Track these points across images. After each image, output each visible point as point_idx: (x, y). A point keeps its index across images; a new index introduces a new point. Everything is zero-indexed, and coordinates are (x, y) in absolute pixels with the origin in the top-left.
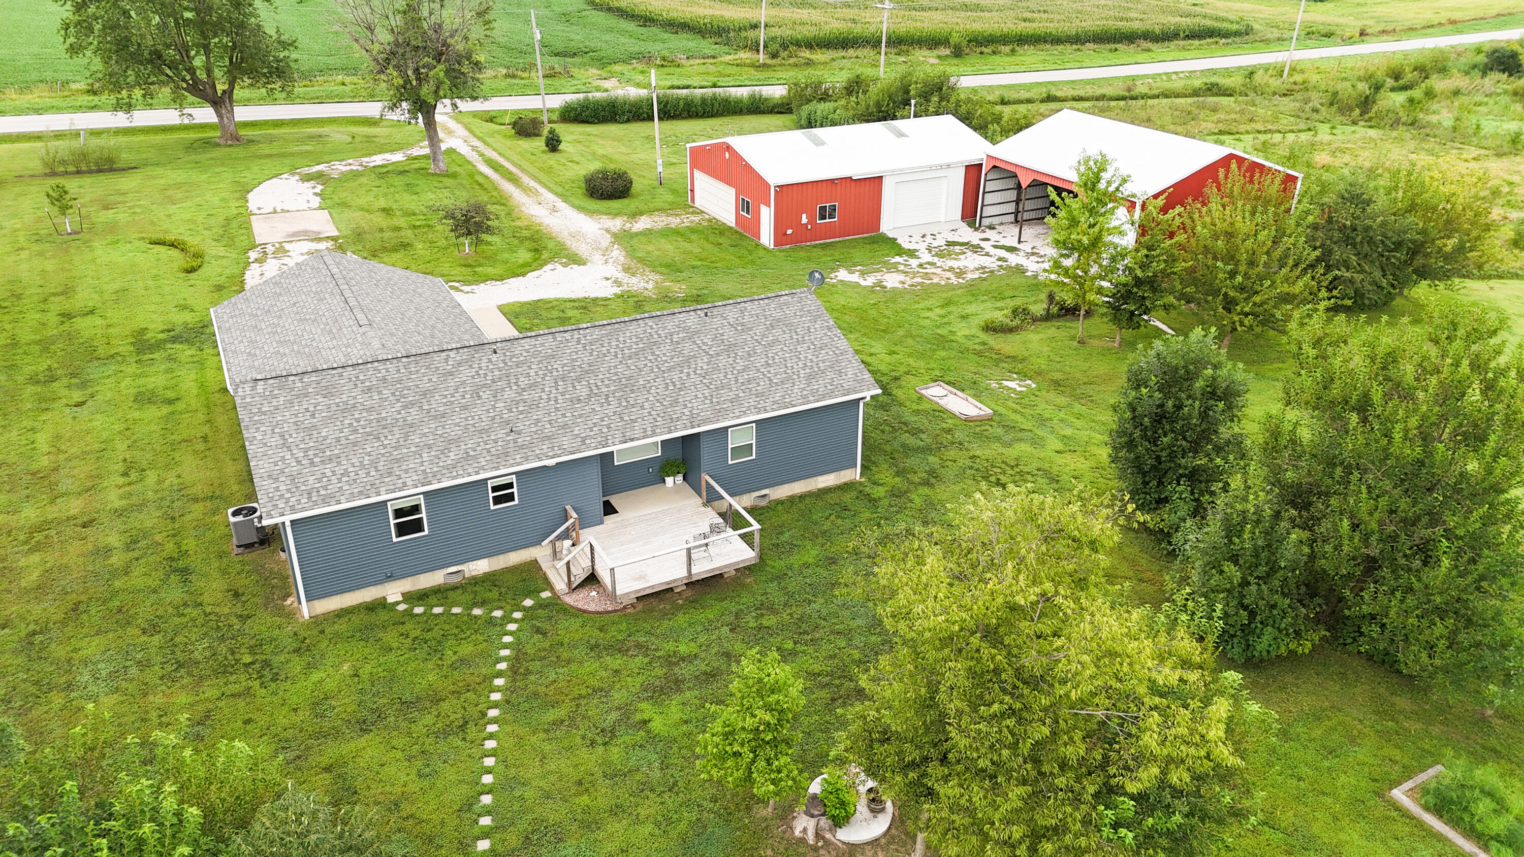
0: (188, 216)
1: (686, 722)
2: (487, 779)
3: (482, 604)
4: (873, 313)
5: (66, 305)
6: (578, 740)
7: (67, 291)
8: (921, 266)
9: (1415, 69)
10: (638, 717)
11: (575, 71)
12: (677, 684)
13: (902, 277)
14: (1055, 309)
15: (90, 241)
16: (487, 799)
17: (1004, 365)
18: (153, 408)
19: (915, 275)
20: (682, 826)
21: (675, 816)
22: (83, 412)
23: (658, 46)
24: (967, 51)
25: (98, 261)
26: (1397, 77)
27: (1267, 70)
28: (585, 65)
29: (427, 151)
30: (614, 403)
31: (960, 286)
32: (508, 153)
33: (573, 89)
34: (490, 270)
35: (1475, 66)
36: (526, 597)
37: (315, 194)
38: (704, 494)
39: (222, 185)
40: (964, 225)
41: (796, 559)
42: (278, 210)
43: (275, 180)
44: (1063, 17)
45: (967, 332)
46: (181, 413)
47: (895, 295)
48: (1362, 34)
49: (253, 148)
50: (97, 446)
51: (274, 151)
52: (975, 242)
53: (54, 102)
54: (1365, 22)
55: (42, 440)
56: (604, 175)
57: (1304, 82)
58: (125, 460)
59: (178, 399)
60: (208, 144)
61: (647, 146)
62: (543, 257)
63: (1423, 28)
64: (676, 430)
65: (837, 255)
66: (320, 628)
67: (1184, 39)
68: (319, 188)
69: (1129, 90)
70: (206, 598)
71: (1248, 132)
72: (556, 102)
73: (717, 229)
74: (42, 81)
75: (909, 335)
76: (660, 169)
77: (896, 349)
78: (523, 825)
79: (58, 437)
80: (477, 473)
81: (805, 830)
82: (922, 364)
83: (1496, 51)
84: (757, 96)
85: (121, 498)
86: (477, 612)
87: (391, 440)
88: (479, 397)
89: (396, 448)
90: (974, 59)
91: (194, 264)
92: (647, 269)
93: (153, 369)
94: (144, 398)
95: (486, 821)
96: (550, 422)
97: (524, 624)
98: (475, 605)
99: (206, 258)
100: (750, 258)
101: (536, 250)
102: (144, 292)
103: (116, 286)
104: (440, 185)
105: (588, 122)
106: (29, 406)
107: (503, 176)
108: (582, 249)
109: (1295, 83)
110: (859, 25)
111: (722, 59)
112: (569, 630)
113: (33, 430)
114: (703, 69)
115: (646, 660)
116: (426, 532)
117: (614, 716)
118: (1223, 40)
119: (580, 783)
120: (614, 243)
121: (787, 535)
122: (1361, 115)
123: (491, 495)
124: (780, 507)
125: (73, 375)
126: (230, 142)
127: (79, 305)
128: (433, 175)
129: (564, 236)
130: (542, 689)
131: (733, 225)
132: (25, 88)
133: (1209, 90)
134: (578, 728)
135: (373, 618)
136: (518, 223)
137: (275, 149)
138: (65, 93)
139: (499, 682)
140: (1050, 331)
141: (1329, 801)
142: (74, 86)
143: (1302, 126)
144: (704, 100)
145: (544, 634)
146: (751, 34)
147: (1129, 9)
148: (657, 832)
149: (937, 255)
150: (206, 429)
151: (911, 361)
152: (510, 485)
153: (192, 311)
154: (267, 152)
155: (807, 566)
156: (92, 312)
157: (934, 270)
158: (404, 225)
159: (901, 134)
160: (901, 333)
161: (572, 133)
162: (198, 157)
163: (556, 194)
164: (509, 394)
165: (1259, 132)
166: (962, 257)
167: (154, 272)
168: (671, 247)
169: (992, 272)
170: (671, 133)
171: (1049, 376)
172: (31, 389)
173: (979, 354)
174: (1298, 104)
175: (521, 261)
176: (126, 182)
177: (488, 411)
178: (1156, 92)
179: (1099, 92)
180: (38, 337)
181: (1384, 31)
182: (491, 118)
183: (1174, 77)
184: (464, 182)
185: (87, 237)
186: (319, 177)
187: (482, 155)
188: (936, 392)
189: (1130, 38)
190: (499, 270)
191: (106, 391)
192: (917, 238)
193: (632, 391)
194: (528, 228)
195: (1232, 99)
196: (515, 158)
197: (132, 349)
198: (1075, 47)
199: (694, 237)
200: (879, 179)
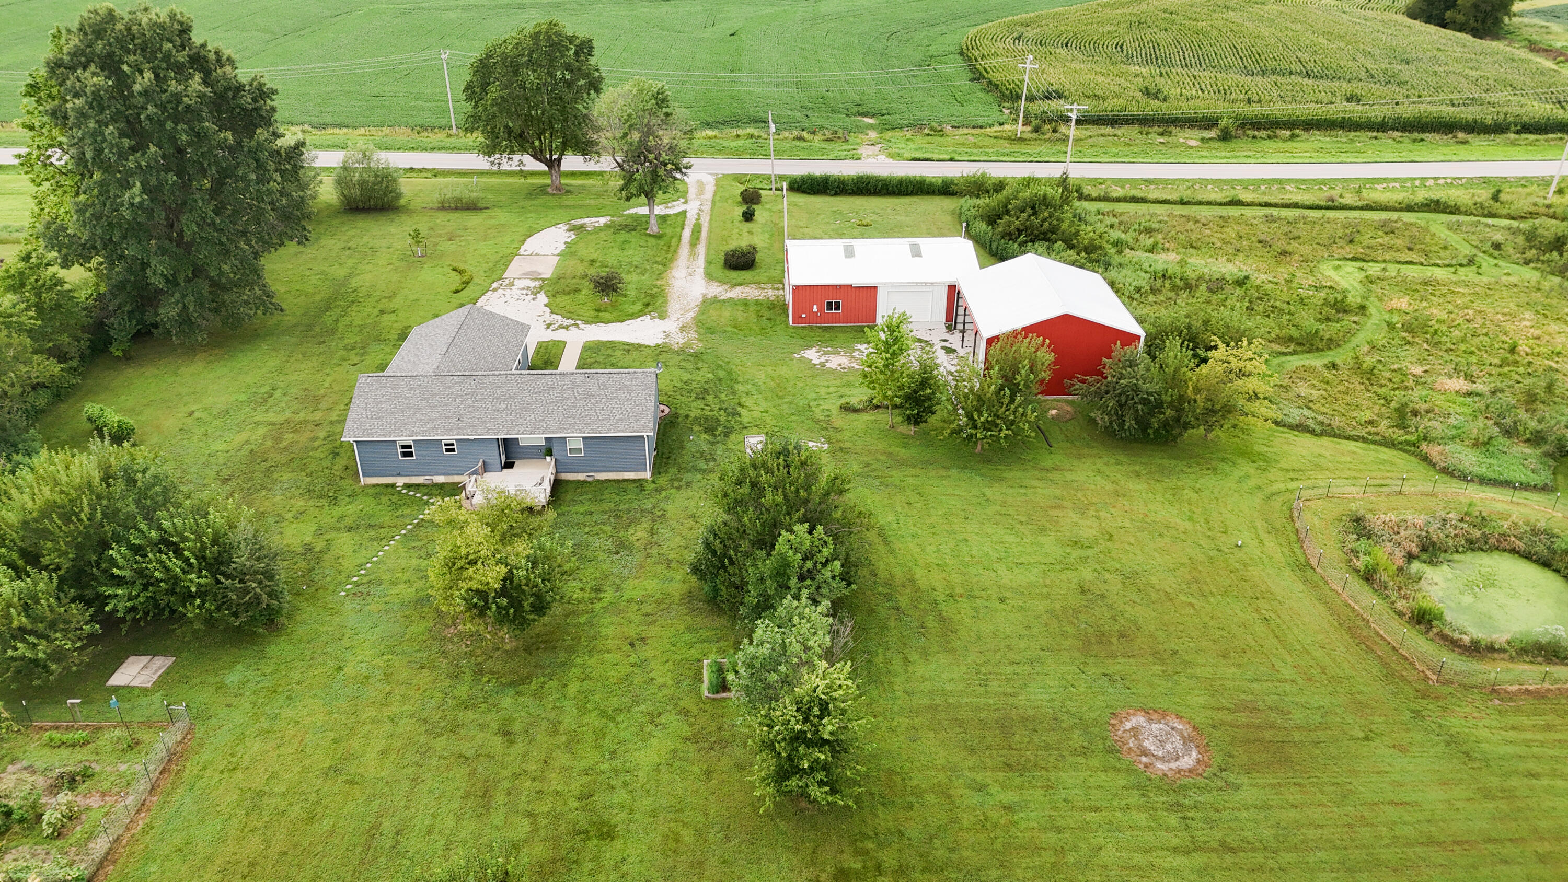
0: (485, 252)
2: (375, 559)
5: (386, 305)
11: (852, 136)
16: (369, 565)
17: (824, 432)
32: (716, 219)
34: (607, 316)
37: (565, 242)
38: (553, 468)
39: (521, 229)
41: (575, 509)
42: (535, 252)
43: (552, 228)
45: (827, 407)
49: (563, 199)
51: (573, 203)
52: (935, 341)
60: (542, 191)
62: (646, 310)
66: (364, 489)
68: (571, 235)
69: (1330, 200)
73: (774, 304)
78: (373, 576)
80: (438, 436)
86: (425, 498)
88: (455, 401)
91: (460, 288)
92: (694, 329)
95: (363, 572)
96: (478, 419)
99: (470, 284)
101: (647, 305)
102: (425, 303)
103: (416, 296)
104: (644, 244)
105: (807, 193)
107: (692, 240)
108: (674, 308)
116: (415, 458)
120: (697, 306)
121: (584, 497)
122: (1538, 257)
123: (444, 447)
124: (595, 483)
126: (554, 192)
127: (391, 306)
128: (647, 235)
129: (675, 296)
135: (385, 490)
136: (658, 282)
137: (576, 199)
139: (409, 527)
140: (882, 416)
152: (453, 445)
154: (569, 203)
155: (577, 513)
163: (706, 261)
164: (469, 402)
167: (439, 290)
168: (728, 315)
171: (842, 444)
173: (817, 422)
175: (630, 312)
177: (455, 408)
184: (662, 243)
186: (579, 227)
187: (698, 219)
188: (756, 440)
194: (660, 287)
199: (752, 309)
200: (876, 288)
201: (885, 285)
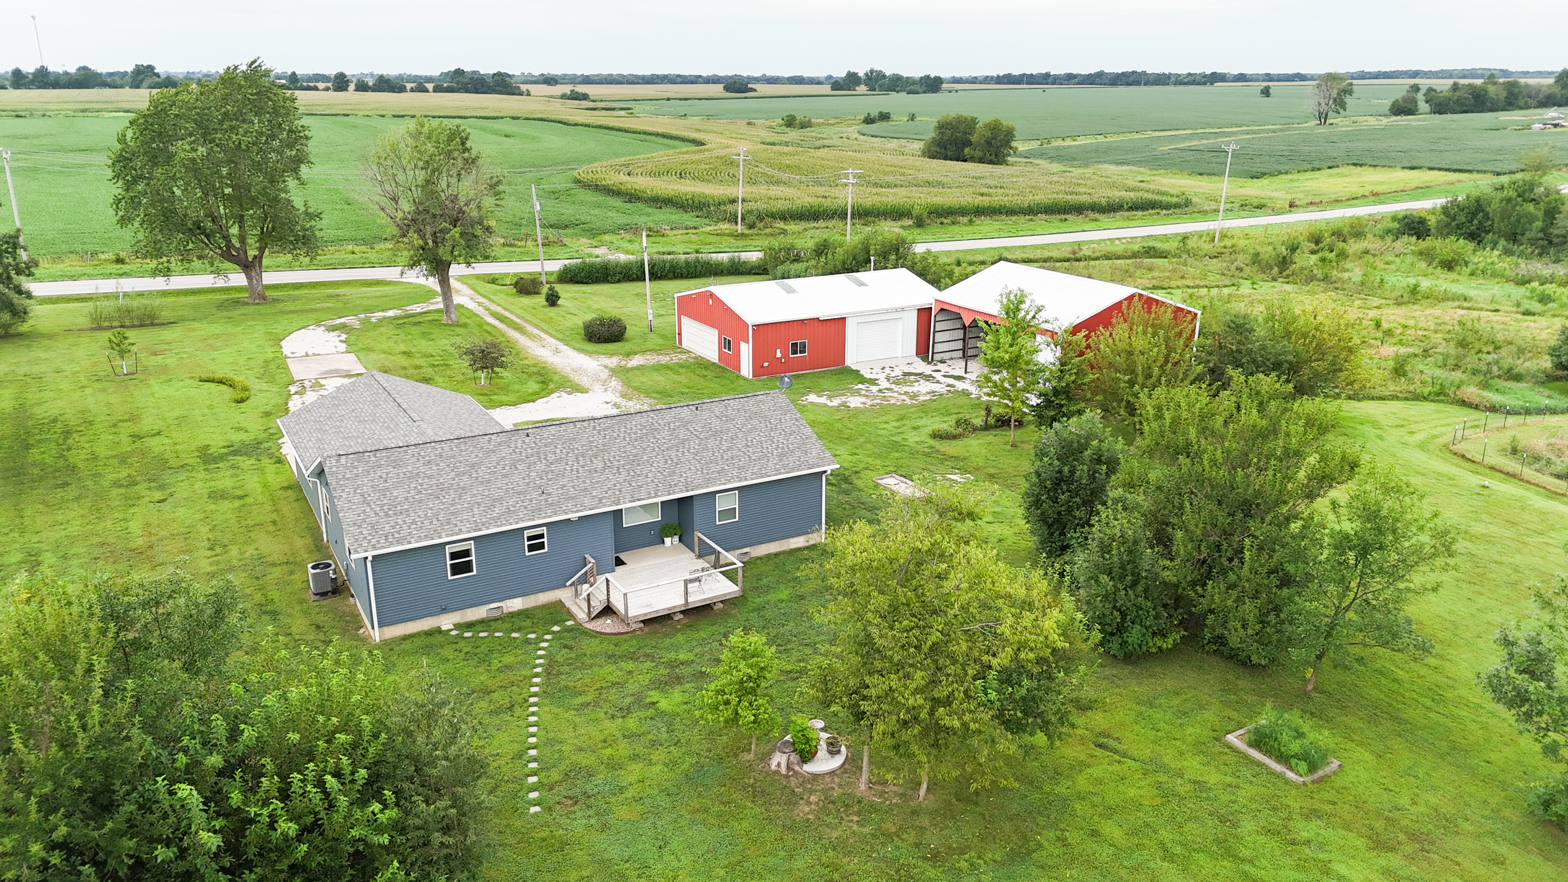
0: (231, 360)
1: (686, 703)
2: (533, 740)
3: (519, 630)
4: (839, 425)
5: (135, 429)
6: (602, 715)
7: (133, 418)
8: (880, 391)
9: (1333, 234)
10: (648, 700)
11: (566, 240)
12: (679, 680)
13: (863, 400)
14: (992, 421)
15: (145, 380)
16: (533, 752)
17: (948, 463)
18: (226, 502)
19: (875, 397)
20: (685, 766)
21: (679, 761)
22: (166, 507)
23: (644, 219)
24: (929, 221)
25: (157, 395)
26: (1317, 241)
27: (1201, 237)
28: (576, 235)
29: (441, 306)
30: (624, 473)
31: (913, 406)
32: (512, 308)
33: (566, 256)
34: (504, 398)
35: (1389, 231)
36: (554, 624)
37: (341, 341)
38: (697, 549)
39: (256, 335)
40: (919, 359)
41: (772, 597)
42: (310, 353)
43: (303, 330)
44: (1017, 192)
45: (918, 439)
46: (251, 505)
47: (857, 412)
48: (1291, 205)
49: (279, 306)
50: (182, 530)
51: (298, 308)
52: (928, 372)
53: (85, 270)
54: (1294, 196)
55: (135, 526)
56: (602, 322)
57: (1233, 246)
58: (209, 539)
59: (246, 496)
60: (237, 303)
61: (639, 301)
62: (550, 387)
63: (1348, 200)
64: (674, 493)
65: (807, 383)
66: (390, 647)
67: (1128, 210)
68: (344, 337)
69: (1074, 253)
70: (294, 630)
71: (1178, 287)
72: (555, 266)
73: (702, 364)
74: (71, 252)
75: (868, 441)
76: (650, 318)
77: (856, 451)
78: (563, 767)
79: (148, 524)
80: (517, 523)
81: (779, 765)
82: (878, 462)
83: (1405, 217)
84: (736, 260)
85: (211, 564)
86: (514, 635)
87: (449, 499)
88: (517, 469)
89: (452, 505)
90: (935, 229)
91: (244, 396)
92: (642, 395)
93: (220, 475)
94: (217, 496)
95: (534, 765)
96: (573, 487)
97: (554, 643)
98: (514, 631)
99: (252, 392)
100: (732, 386)
101: (543, 382)
102: (201, 418)
103: (177, 413)
104: (453, 333)
105: (582, 283)
106: (117, 503)
107: (509, 326)
108: (584, 381)
109: (1225, 247)
110: (829, 200)
111: (704, 230)
112: (590, 646)
113: (124, 519)
114: (686, 238)
115: (654, 664)
116: (475, 572)
117: (629, 700)
118: (1164, 212)
119: (605, 741)
120: (612, 376)
121: (765, 581)
122: (1280, 273)
123: (527, 543)
124: (759, 562)
125: (150, 481)
126: (257, 301)
127: (145, 429)
128: (445, 325)
129: (568, 371)
130: (571, 684)
131: (717, 361)
132: (58, 258)
133: (1147, 252)
134: (601, 707)
135: (431, 640)
136: (526, 362)
137: (299, 305)
138: (95, 263)
139: (536, 680)
140: (988, 438)
141: (1178, 743)
142: (102, 257)
143: (1228, 282)
144: (687, 263)
145: (571, 648)
146: (730, 208)
147: (1079, 185)
148: (666, 770)
149: (894, 383)
150: (274, 516)
151: (870, 460)
152: (542, 536)
153: (246, 431)
154: (292, 308)
155: (781, 601)
156: (159, 434)
157: (891, 394)
158: (425, 364)
159: (861, 284)
160: (861, 440)
161: (568, 292)
162: (230, 314)
163: (558, 339)
164: (541, 466)
165: (1188, 287)
166: (916, 384)
167: (209, 402)
168: (663, 379)
169: (941, 395)
170: (659, 291)
171: (985, 471)
172: (116, 492)
173: (927, 455)
174: (1225, 264)
175: (530, 391)
176: (168, 334)
177: (524, 479)
178: (1098, 254)
179: (1046, 254)
180: (115, 453)
181: (1311, 203)
182: (493, 280)
183: (1117, 242)
184: (474, 331)
185: (142, 377)
186: (343, 328)
187: (488, 309)
188: (890, 481)
189: (1078, 209)
190: (512, 398)
191: (182, 491)
192: (878, 370)
193: (639, 465)
194: (535, 365)
195: (1166, 260)
196: (519, 312)
197: (199, 460)
198: (1027, 217)
199: (682, 371)
200: (843, 320)
201: (855, 315)
